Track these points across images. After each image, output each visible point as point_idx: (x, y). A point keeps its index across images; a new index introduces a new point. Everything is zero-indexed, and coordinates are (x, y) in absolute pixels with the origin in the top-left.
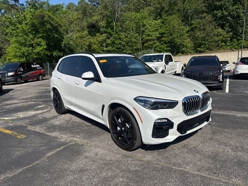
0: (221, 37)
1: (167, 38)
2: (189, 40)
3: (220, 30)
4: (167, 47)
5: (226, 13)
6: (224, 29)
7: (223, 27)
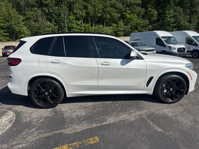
0: (51, 29)
1: (3, 24)
2: (25, 28)
3: (49, 23)
4: (4, 32)
5: (51, 11)
6: (52, 23)
7: (50, 21)
